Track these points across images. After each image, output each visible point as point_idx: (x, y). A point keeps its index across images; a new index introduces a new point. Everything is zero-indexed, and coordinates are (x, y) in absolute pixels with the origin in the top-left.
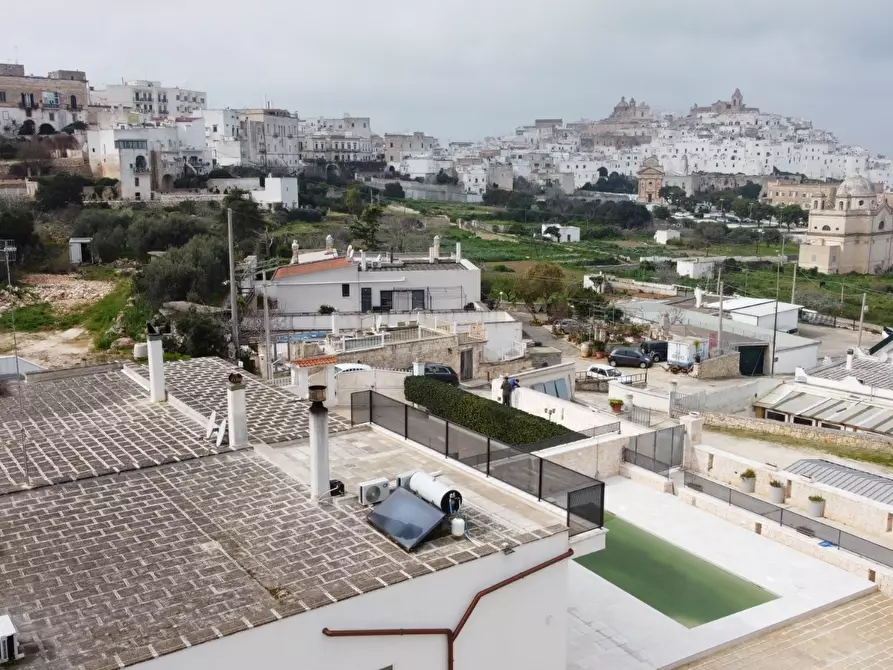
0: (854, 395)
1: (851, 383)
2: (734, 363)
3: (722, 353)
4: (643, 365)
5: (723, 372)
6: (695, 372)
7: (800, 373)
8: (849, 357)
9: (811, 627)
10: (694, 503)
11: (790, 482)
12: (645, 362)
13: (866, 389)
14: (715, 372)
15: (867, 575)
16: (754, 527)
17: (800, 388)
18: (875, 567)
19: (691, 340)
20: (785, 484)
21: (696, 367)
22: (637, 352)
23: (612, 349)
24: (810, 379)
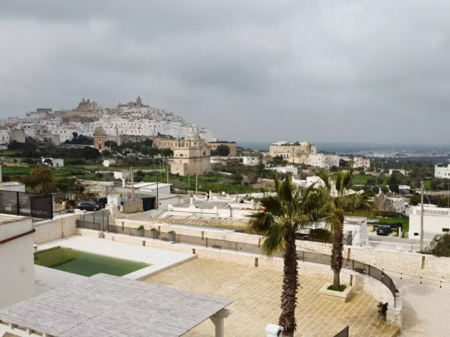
0: (194, 213)
1: (192, 208)
2: (140, 205)
3: (134, 201)
4: (95, 209)
5: (135, 210)
6: (121, 210)
7: (170, 206)
8: (191, 198)
10: (113, 239)
11: (159, 227)
12: (96, 208)
13: (199, 210)
14: (131, 209)
15: (192, 251)
16: (142, 243)
17: (171, 213)
19: (118, 195)
20: (157, 228)
21: (122, 208)
22: (92, 203)
23: (79, 202)
24: (175, 209)
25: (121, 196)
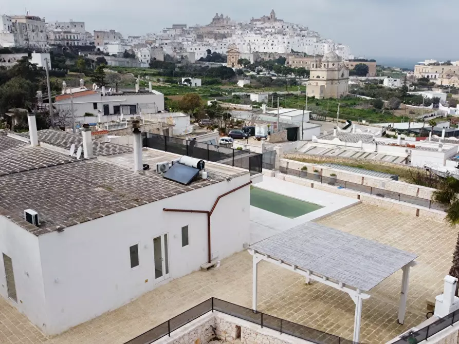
0: (338, 146)
1: (336, 141)
2: (285, 135)
3: (279, 131)
4: (244, 138)
5: (280, 139)
6: (268, 139)
7: (314, 138)
8: (335, 130)
9: (337, 215)
10: (284, 179)
11: (322, 169)
12: (245, 136)
13: (343, 143)
14: (277, 139)
15: (357, 197)
16: (310, 185)
17: (315, 145)
18: (359, 194)
19: (266, 125)
20: (320, 171)
21: (268, 137)
22: (241, 131)
23: (229, 130)
24: (319, 141)
25: (269, 126)
